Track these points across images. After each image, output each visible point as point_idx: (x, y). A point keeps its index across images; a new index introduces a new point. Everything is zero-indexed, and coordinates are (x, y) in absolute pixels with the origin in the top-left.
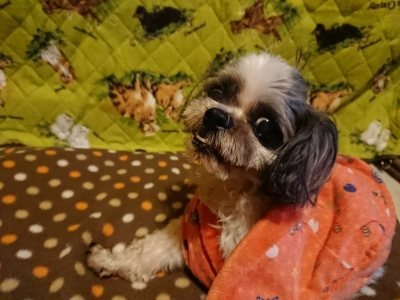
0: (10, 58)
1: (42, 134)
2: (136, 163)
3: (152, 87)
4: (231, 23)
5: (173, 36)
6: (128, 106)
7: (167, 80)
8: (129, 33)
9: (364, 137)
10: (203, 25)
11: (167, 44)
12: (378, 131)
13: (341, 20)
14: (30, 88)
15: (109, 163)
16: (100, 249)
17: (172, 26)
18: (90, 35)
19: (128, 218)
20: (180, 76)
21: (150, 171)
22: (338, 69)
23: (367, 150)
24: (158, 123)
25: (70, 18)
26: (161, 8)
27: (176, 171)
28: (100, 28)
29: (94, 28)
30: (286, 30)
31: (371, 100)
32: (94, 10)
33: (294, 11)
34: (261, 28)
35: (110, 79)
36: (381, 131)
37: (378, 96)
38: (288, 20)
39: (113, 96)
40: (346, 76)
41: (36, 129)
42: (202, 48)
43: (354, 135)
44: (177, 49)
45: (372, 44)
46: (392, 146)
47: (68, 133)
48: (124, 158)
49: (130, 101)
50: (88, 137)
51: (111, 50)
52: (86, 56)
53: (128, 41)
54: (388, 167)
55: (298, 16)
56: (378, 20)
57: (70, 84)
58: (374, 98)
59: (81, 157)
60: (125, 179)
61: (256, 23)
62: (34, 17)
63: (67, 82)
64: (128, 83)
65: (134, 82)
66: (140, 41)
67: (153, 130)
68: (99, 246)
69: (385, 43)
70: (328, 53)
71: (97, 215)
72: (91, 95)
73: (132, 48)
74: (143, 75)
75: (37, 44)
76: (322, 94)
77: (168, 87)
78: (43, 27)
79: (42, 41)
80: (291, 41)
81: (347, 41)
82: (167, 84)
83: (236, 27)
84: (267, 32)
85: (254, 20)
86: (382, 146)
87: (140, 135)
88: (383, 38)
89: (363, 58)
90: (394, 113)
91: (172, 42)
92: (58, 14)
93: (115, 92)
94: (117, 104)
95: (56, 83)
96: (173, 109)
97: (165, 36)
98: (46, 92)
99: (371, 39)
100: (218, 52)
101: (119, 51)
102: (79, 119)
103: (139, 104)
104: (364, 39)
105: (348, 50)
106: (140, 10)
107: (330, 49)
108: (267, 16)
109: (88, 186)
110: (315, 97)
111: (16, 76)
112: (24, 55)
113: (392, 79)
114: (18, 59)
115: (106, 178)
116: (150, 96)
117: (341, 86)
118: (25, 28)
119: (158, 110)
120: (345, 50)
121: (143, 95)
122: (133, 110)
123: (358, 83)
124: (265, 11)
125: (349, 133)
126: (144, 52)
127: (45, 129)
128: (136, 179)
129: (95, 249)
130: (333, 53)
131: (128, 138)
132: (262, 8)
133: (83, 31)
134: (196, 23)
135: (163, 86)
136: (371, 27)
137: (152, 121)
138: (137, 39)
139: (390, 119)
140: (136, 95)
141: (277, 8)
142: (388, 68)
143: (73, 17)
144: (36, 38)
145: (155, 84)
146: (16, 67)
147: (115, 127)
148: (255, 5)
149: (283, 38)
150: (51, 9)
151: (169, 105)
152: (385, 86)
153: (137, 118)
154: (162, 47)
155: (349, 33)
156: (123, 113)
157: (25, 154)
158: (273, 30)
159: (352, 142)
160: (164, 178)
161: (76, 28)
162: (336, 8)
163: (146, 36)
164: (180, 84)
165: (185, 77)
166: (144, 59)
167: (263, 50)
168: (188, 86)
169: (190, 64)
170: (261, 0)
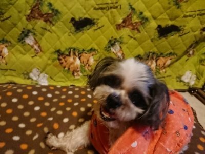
0: (10, 42)
1: (25, 78)
2: (70, 93)
3: (78, 55)
4: (116, 25)
5: (89, 31)
6: (67, 64)
8: (67, 30)
9: (183, 78)
10: (103, 26)
11: (86, 35)
12: (190, 76)
13: (170, 23)
14: (20, 56)
15: (57, 93)
16: (52, 136)
17: (88, 27)
18: (49, 31)
19: (66, 120)
20: (92, 50)
21: (77, 96)
22: (169, 46)
23: (185, 85)
24: (81, 72)
25: (39, 23)
26: (83, 18)
27: (89, 96)
28: (53, 28)
29: (51, 28)
30: (143, 28)
31: (186, 61)
32: (51, 19)
33: (147, 19)
34: (131, 27)
35: (58, 52)
36: (192, 75)
37: (190, 58)
38: (144, 23)
39: (59, 60)
40: (173, 49)
41: (22, 75)
42: (102, 36)
43: (178, 78)
44: (91, 37)
45: (185, 34)
46: (197, 83)
47: (38, 77)
48: (64, 90)
49: (68, 62)
50: (47, 79)
51: (59, 38)
52: (47, 41)
53: (66, 34)
54: (195, 93)
55: (149, 21)
56: (188, 23)
57: (39, 54)
58: (188, 59)
59: (44, 90)
60: (65, 100)
61: (128, 25)
62: (22, 23)
63: (38, 53)
64: (67, 53)
65: (70, 53)
66: (73, 34)
67: (79, 76)
68: (51, 134)
69: (192, 34)
70: (164, 39)
71: (51, 119)
72: (49, 59)
73: (69, 37)
74: (74, 49)
75: (23, 35)
76: (161, 58)
77: (86, 55)
78: (26, 27)
79: (25, 34)
80: (146, 33)
81: (173, 33)
82: (86, 53)
83: (119, 27)
84: (133, 29)
85: (127, 23)
86: (192, 83)
87: (72, 78)
88: (191, 31)
89: (181, 41)
90: (198, 67)
91: (88, 34)
92: (33, 21)
93: (61, 57)
95: (32, 53)
96: (89, 65)
97: (85, 32)
98: (27, 58)
99: (185, 32)
100: (111, 39)
101: (62, 38)
102: (43, 70)
103: (72, 63)
104: (182, 32)
105: (173, 37)
106: (73, 19)
108: (133, 22)
109: (47, 104)
110: (158, 59)
111: (13, 50)
112: (17, 40)
113: (197, 50)
114: (13, 42)
115: (55, 100)
116: (77, 59)
117: (170, 54)
118: (17, 28)
119: (81, 66)
120: (172, 37)
121: (74, 59)
122: (69, 66)
123: (179, 53)
124: (132, 19)
125: (175, 77)
126: (75, 39)
127: (27, 75)
128: (70, 101)
129: (49, 136)
131: (67, 79)
132: (131, 18)
133: (45, 29)
134: (100, 25)
135: (84, 54)
136: (185, 26)
137: (79, 71)
138: (71, 33)
139: (196, 70)
140: (71, 59)
141: (138, 17)
142: (194, 45)
143: (41, 23)
144: (23, 32)
145: (80, 54)
146: (12, 46)
147: (61, 74)
148: (128, 17)
149: (142, 32)
150: (30, 19)
151: (87, 63)
152: (193, 54)
153: (71, 70)
154: (83, 37)
155: (174, 29)
156: (64, 67)
157: (17, 89)
158: (137, 28)
159: (177, 81)
160: (83, 100)
161: (42, 28)
162: (167, 17)
163: (76, 31)
164: (92, 53)
165: (95, 50)
166: (75, 42)
167: (132, 37)
168: (96, 54)
169: (97, 44)
170: (130, 14)
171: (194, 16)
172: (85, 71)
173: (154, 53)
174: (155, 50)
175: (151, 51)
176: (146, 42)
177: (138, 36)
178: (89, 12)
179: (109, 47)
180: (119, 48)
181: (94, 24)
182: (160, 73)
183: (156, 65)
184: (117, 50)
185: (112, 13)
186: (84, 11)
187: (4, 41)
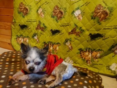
3: (52, 45)
4: (68, 33)
8: (49, 34)
9: (111, 68)
11: (56, 37)
13: (96, 32)
17: (57, 33)
18: (43, 34)
20: (58, 43)
23: (112, 72)
28: (44, 33)
31: (113, 56)
32: (44, 30)
33: (83, 31)
35: (45, 43)
37: (116, 55)
38: (82, 32)
40: (100, 47)
42: (63, 38)
43: (108, 67)
44: (58, 38)
45: (106, 39)
51: (46, 37)
52: (42, 38)
53: (49, 36)
55: (84, 31)
56: (107, 32)
57: (38, 43)
61: (74, 33)
62: (34, 30)
65: (49, 44)
66: (51, 36)
69: (111, 39)
70: (94, 41)
72: (41, 45)
74: (51, 42)
75: (34, 35)
76: (94, 52)
77: (56, 45)
78: (35, 32)
79: (35, 35)
80: (83, 37)
81: (99, 38)
84: (77, 35)
85: (74, 32)
88: (110, 37)
89: (105, 43)
92: (38, 30)
95: (36, 43)
96: (56, 50)
97: (56, 35)
98: (34, 44)
99: (106, 37)
100: (66, 39)
101: (47, 37)
104: (104, 37)
106: (51, 30)
107: (94, 40)
108: (77, 31)
110: (92, 53)
111: (30, 40)
114: (31, 38)
116: (52, 47)
117: (99, 50)
118: (32, 32)
119: (53, 50)
120: (98, 40)
121: (50, 46)
125: (106, 66)
130: (95, 41)
133: (41, 33)
134: (62, 33)
135: (54, 45)
136: (106, 34)
137: (51, 52)
141: (79, 30)
143: (40, 31)
144: (34, 34)
148: (74, 29)
149: (81, 37)
158: (78, 35)
162: (94, 29)
164: (58, 45)
165: (59, 44)
166: (51, 39)
167: (76, 39)
168: (60, 46)
169: (60, 41)
170: (75, 28)
171: (111, 29)
172: (54, 53)
173: (89, 49)
174: (90, 47)
175: (88, 47)
176: (84, 42)
177: (79, 38)
178: (58, 27)
179: (65, 43)
180: (69, 43)
181: (60, 32)
182: (94, 61)
183: (92, 56)
185: (67, 28)
186: (56, 27)
187: (28, 37)
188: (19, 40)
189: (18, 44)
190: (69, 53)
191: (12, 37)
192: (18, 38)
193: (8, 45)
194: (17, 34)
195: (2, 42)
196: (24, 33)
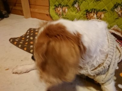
3: (96, 13)
5: (104, 0)
7: (101, 11)
11: (102, 2)
14: (71, 12)
18: (85, 1)
20: (104, 10)
35: (87, 10)
39: (86, 14)
42: (111, 3)
44: (104, 3)
49: (90, 16)
51: (88, 4)
52: (83, 6)
57: (79, 12)
63: (78, 11)
64: (91, 11)
65: (92, 11)
72: (82, 14)
73: (93, 3)
74: (95, 10)
75: (74, 3)
77: (100, 13)
82: (100, 12)
93: (87, 14)
94: (87, 16)
95: (76, 11)
98: (74, 13)
100: (115, 4)
101: (90, 4)
103: (92, 17)
111: (69, 10)
114: (70, 6)
121: (94, 14)
122: (90, 18)
126: (96, 4)
135: (99, 12)
138: (95, 1)
140: (92, 15)
146: (69, 8)
151: (100, 17)
154: (100, 3)
164: (104, 12)
166: (95, 6)
168: (106, 13)
169: (107, 7)
180: (120, 9)
184: (118, 10)
187: (67, 6)
188: (57, 10)
189: (56, 14)
190: (117, 20)
191: (50, 7)
192: (56, 8)
193: (47, 16)
194: (55, 4)
195: (40, 13)
196: (63, 1)
